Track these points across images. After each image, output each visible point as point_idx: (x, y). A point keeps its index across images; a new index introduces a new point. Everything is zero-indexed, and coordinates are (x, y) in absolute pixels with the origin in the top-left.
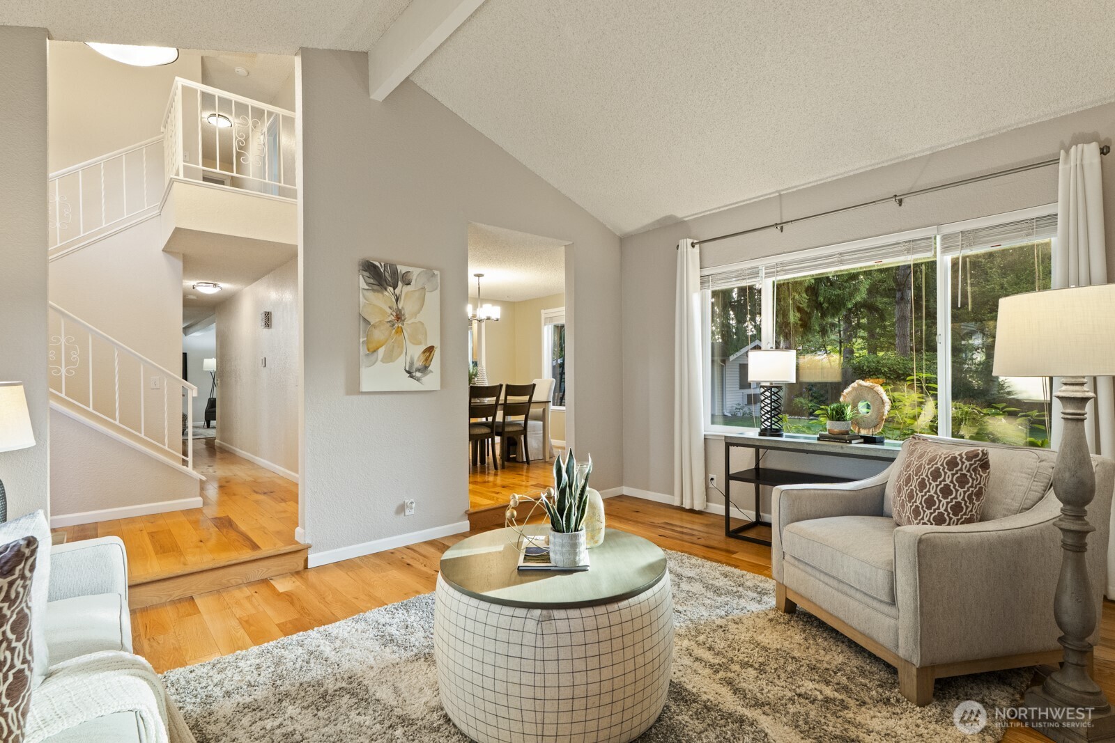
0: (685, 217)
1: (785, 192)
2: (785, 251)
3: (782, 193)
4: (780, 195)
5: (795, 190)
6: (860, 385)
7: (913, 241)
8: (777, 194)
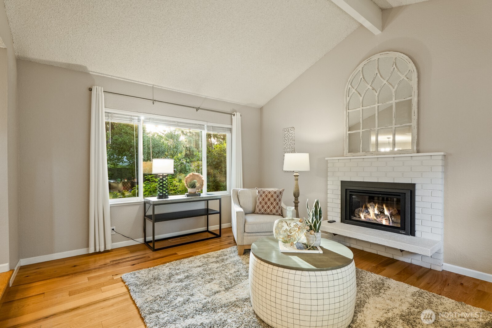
0: (91, 72)
1: (156, 87)
2: (155, 113)
3: (154, 86)
4: (153, 87)
5: (160, 88)
6: (193, 174)
7: (200, 125)
8: (152, 86)
